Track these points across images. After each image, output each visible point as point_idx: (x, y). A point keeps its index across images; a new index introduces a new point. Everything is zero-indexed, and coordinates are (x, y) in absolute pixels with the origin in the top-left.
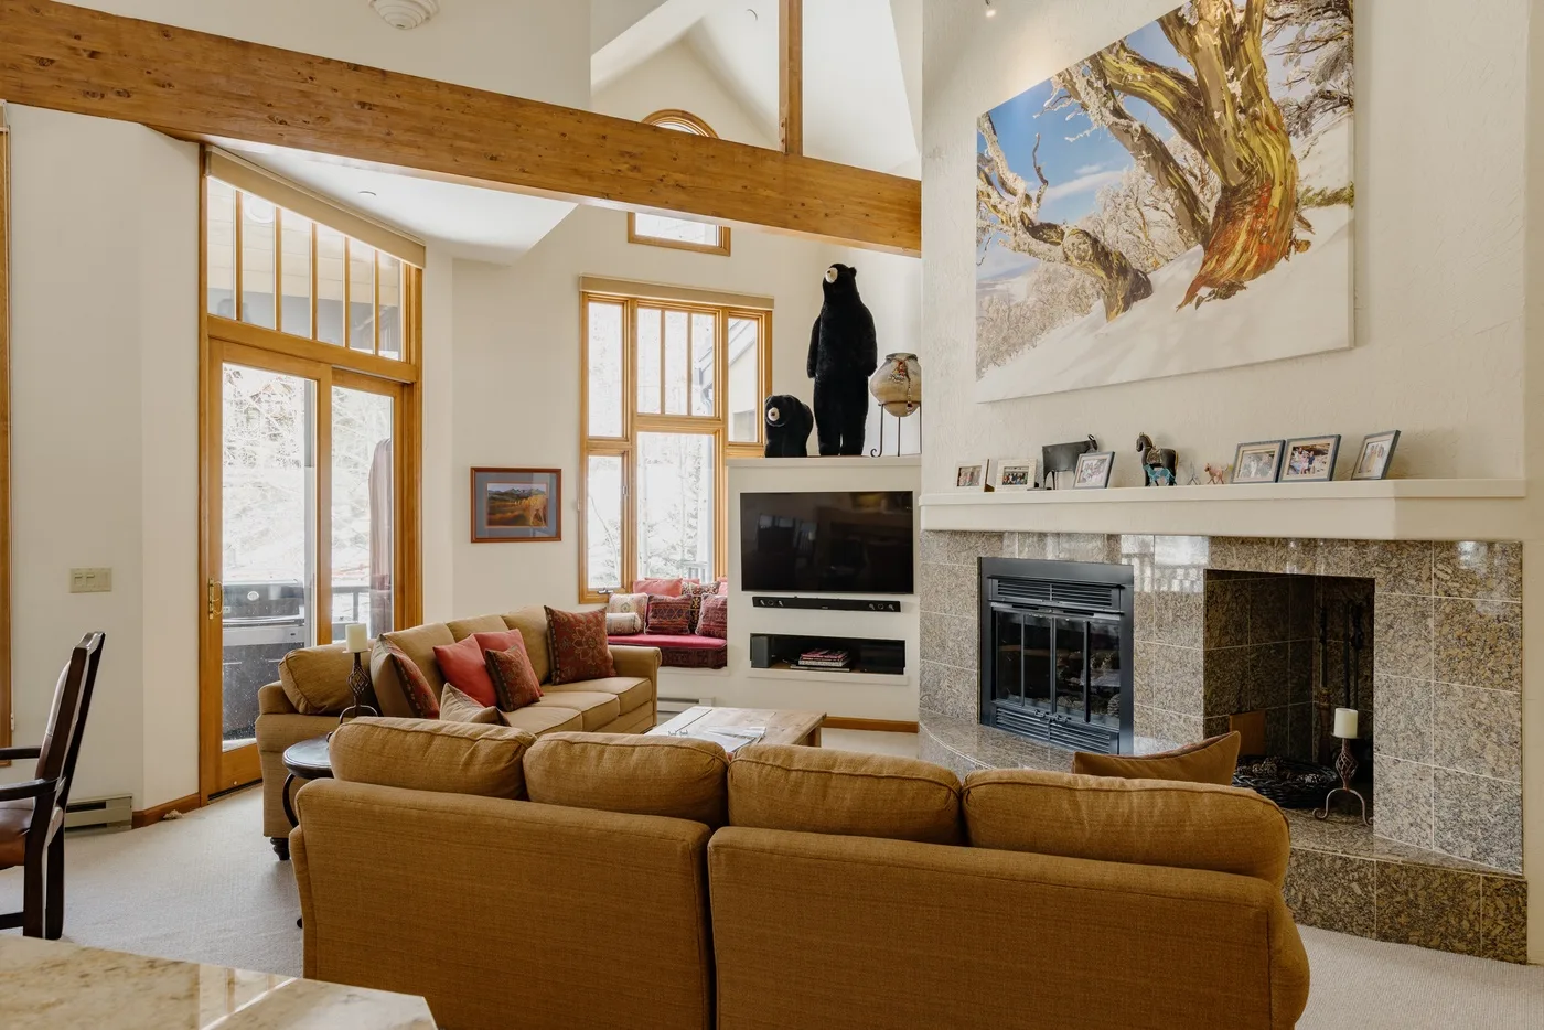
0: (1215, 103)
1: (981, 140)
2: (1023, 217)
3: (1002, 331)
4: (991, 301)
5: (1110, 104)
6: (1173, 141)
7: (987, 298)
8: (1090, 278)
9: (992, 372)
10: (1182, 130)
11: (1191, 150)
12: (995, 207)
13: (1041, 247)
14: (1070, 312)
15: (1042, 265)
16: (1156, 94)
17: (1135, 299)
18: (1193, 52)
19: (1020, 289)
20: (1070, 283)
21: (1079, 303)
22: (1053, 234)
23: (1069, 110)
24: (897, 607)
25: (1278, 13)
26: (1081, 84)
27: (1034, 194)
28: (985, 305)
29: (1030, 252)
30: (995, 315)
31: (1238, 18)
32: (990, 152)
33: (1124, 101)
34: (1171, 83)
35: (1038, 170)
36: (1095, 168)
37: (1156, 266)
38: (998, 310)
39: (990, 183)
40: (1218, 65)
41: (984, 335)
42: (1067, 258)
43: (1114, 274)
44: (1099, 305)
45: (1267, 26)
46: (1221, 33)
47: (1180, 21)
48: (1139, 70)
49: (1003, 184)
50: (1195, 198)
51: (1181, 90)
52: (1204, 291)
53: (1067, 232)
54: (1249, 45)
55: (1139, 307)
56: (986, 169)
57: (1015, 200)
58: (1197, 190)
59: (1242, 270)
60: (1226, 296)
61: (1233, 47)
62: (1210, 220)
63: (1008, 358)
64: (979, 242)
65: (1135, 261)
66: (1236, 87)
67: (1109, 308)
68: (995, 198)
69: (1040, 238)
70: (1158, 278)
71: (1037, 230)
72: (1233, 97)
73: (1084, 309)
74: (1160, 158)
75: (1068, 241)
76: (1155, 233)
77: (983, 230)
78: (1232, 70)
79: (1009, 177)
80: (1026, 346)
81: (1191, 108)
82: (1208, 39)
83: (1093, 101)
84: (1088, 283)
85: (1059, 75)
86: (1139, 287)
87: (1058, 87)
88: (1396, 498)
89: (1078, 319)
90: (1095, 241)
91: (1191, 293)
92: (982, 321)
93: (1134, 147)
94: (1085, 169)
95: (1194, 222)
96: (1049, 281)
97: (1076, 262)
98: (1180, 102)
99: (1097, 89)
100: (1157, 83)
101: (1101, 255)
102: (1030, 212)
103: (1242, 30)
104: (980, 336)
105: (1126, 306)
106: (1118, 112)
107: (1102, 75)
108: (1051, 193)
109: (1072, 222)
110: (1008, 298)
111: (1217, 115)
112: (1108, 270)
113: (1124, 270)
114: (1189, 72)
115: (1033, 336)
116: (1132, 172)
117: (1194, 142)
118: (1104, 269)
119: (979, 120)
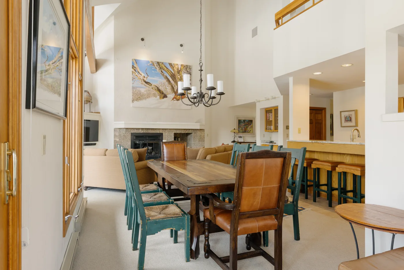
0: (176, 77)
1: (133, 63)
2: (143, 79)
3: (138, 96)
4: (136, 90)
5: (161, 70)
6: (171, 79)
7: (135, 90)
8: (157, 93)
9: (135, 102)
10: (172, 79)
11: (173, 82)
12: (137, 75)
13: (147, 85)
14: (153, 96)
15: (148, 88)
16: (168, 72)
17: (165, 98)
18: (174, 70)
19: (143, 90)
20: (153, 92)
21: (155, 95)
22: (150, 84)
23: (153, 67)
24: (95, 144)
25: (184, 71)
26: (155, 65)
27: (146, 77)
28: (134, 91)
29: (145, 85)
30: (137, 93)
31: (179, 69)
32: (135, 66)
33: (163, 71)
34: (170, 72)
35: (147, 73)
36: (158, 78)
37: (168, 94)
38: (138, 93)
39: (135, 71)
40: (177, 73)
41: (134, 96)
42: (153, 89)
43: (161, 93)
44: (158, 97)
45: (183, 72)
46: (177, 69)
47: (172, 65)
48: (166, 68)
49: (139, 72)
50: (174, 88)
51: (172, 73)
52: (175, 99)
53: (152, 85)
54: (181, 72)
55: (165, 99)
56: (135, 68)
57: (142, 76)
58: (174, 87)
59: (180, 98)
60: (178, 101)
61: (179, 72)
62: (176, 91)
63: (140, 101)
64: (133, 80)
65: (164, 92)
66: (179, 77)
67: (160, 98)
68: (137, 74)
69: (147, 84)
70: (168, 96)
71: (146, 82)
72: (179, 78)
73: (156, 97)
74: (168, 81)
75: (153, 86)
76: (168, 90)
77: (133, 79)
78: (178, 75)
79: (140, 72)
80: (144, 100)
81: (173, 76)
82: (176, 70)
83: (158, 69)
84: (156, 93)
85: (151, 61)
86: (165, 96)
87: (151, 63)
88: (200, 125)
89: (155, 98)
90: (158, 88)
91: (173, 99)
92: (133, 93)
93: (165, 78)
94: (156, 77)
95: (174, 91)
96: (149, 91)
97: (154, 90)
98: (172, 75)
99: (158, 67)
100: (168, 71)
101: (159, 90)
102: (145, 79)
103: (180, 71)
104: (133, 96)
105: (163, 98)
106: (162, 71)
107: (159, 65)
108: (149, 78)
109: (154, 84)
110: (140, 91)
111: (177, 79)
112: (160, 93)
113: (163, 93)
114: (173, 72)
115: (145, 98)
116: (164, 81)
117: (174, 81)
118: (159, 92)
119: (132, 60)
